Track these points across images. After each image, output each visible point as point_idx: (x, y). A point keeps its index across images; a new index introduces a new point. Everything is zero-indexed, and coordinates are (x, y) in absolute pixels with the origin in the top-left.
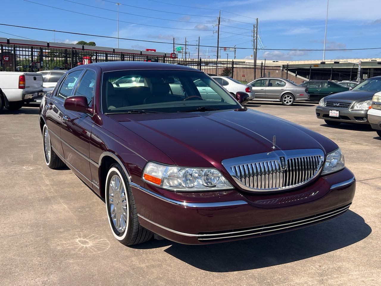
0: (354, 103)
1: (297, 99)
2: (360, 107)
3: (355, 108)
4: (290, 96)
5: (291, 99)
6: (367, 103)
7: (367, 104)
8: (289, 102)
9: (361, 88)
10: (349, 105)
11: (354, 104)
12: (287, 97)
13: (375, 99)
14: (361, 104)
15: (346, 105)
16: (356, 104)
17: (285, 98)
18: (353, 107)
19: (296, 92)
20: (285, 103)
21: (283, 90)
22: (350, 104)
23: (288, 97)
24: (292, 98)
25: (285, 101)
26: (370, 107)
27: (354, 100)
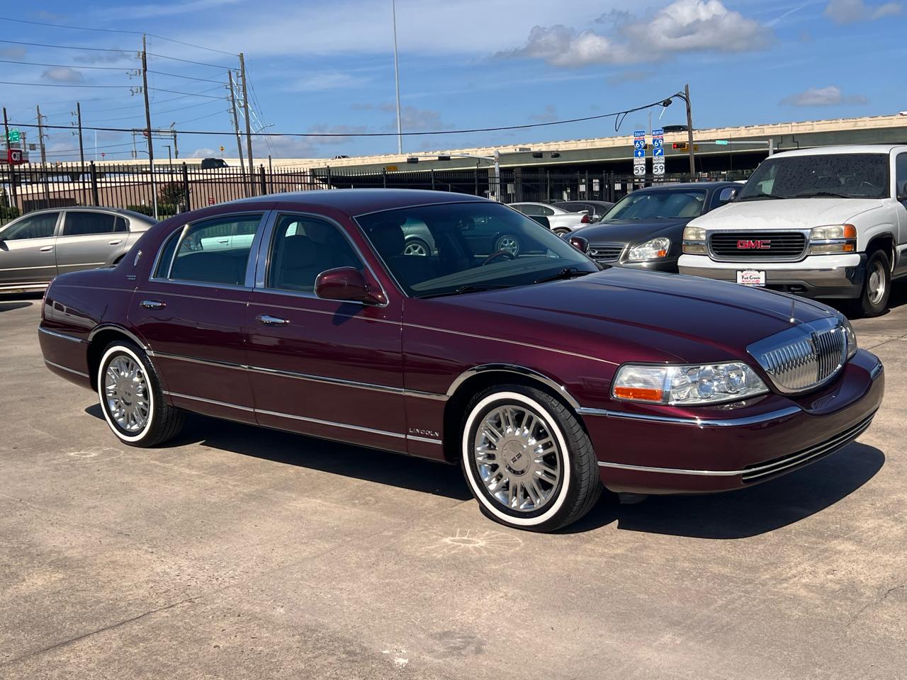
0: (627, 247)
2: (640, 255)
3: (631, 257)
4: (420, 246)
5: (422, 253)
6: (651, 245)
7: (653, 246)
9: (617, 216)
10: (619, 253)
11: (629, 248)
12: (412, 249)
13: (690, 234)
14: (640, 247)
15: (612, 253)
16: (632, 247)
18: (626, 256)
22: (621, 249)
23: (415, 248)
24: (424, 251)
26: (660, 253)
27: (626, 240)
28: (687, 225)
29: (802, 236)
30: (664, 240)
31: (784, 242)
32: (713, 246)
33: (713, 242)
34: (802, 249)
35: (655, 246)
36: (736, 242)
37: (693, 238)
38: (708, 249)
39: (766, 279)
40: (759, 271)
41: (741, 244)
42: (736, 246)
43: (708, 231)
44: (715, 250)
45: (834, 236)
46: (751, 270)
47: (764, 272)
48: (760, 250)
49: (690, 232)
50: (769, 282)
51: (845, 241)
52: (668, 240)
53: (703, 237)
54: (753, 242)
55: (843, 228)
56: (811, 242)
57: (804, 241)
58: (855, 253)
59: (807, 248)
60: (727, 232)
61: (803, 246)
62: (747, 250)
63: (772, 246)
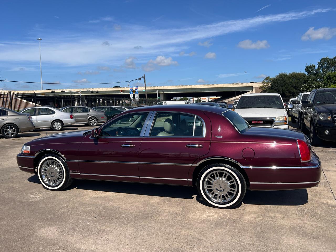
1: (100, 121)
4: (94, 119)
5: (95, 121)
8: (94, 124)
12: (92, 120)
17: (91, 121)
19: (99, 116)
20: (91, 124)
21: (88, 115)
23: (93, 120)
24: (96, 120)
25: (91, 123)
34: (272, 124)
41: (253, 122)
42: (251, 123)
45: (282, 120)
48: (259, 124)
51: (284, 121)
54: (257, 121)
55: (285, 117)
56: (275, 121)
57: (273, 121)
58: (287, 125)
59: (274, 123)
60: (248, 118)
61: (273, 122)
62: (255, 124)
63: (263, 123)
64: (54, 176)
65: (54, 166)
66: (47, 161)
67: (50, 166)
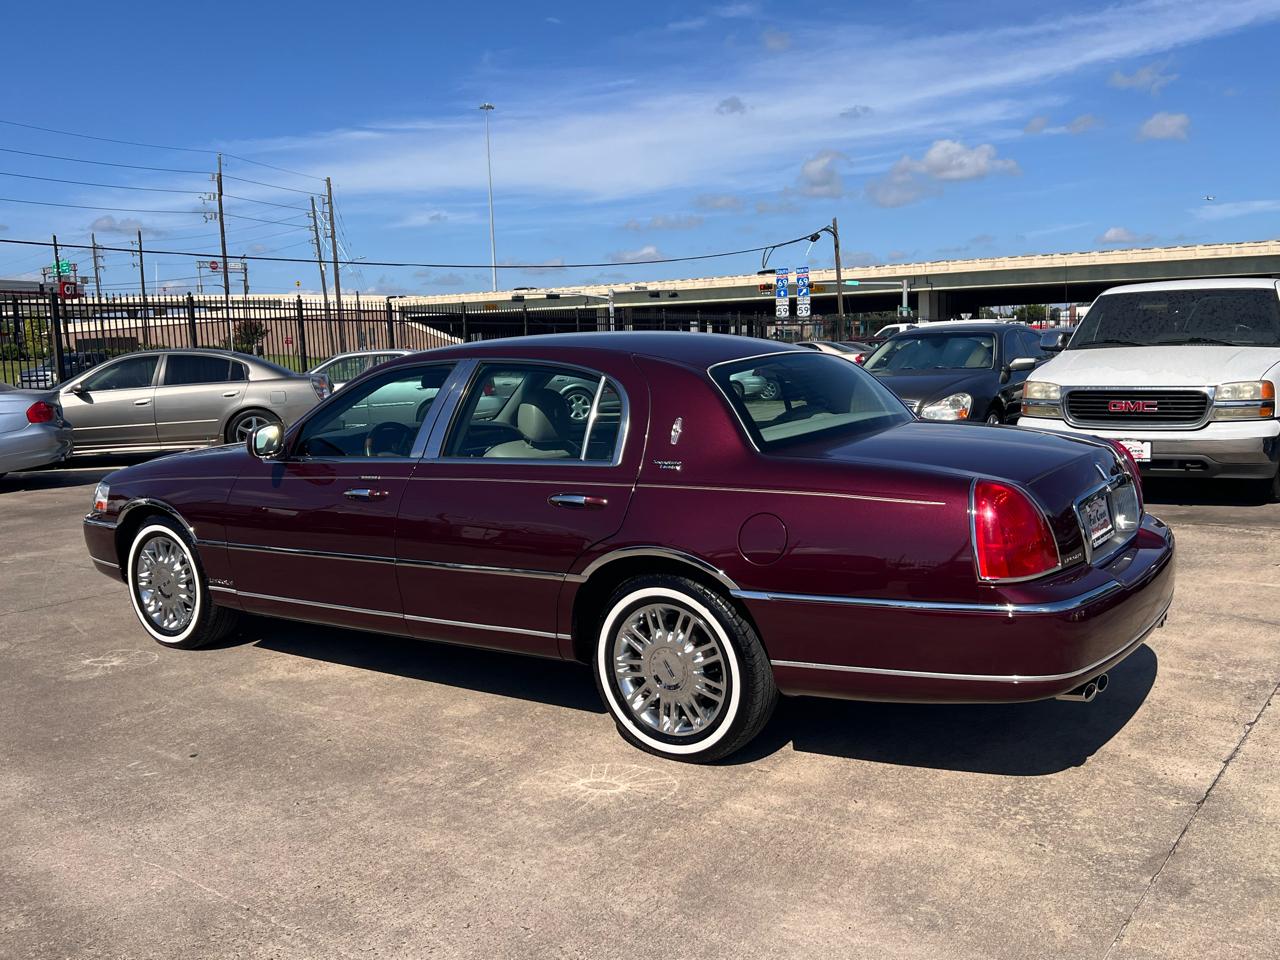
0: (918, 404)
2: (934, 414)
6: (948, 403)
7: (951, 405)
11: (920, 406)
14: (936, 405)
16: (926, 404)
26: (960, 413)
27: (915, 396)
28: (1028, 379)
29: (1205, 397)
30: (964, 397)
31: (1173, 404)
32: (1070, 407)
33: (1070, 402)
34: (1202, 413)
35: (955, 404)
36: (1108, 403)
37: (1038, 395)
38: (1063, 411)
39: (1152, 453)
40: (1143, 441)
41: (1115, 406)
42: (1107, 408)
43: (1063, 388)
44: (1072, 412)
45: (1247, 396)
46: (1131, 440)
47: (1149, 444)
48: (1142, 413)
49: (1036, 388)
50: (1156, 456)
51: (1260, 403)
52: (969, 397)
53: (1056, 395)
54: (1133, 403)
55: (1260, 386)
56: (1215, 403)
57: (1205, 403)
58: (1274, 419)
59: (1211, 411)
60: (1094, 389)
61: (1204, 408)
62: (1123, 413)
63: (1159, 409)
64: (169, 597)
65: (170, 559)
66: (152, 543)
67: (161, 559)
